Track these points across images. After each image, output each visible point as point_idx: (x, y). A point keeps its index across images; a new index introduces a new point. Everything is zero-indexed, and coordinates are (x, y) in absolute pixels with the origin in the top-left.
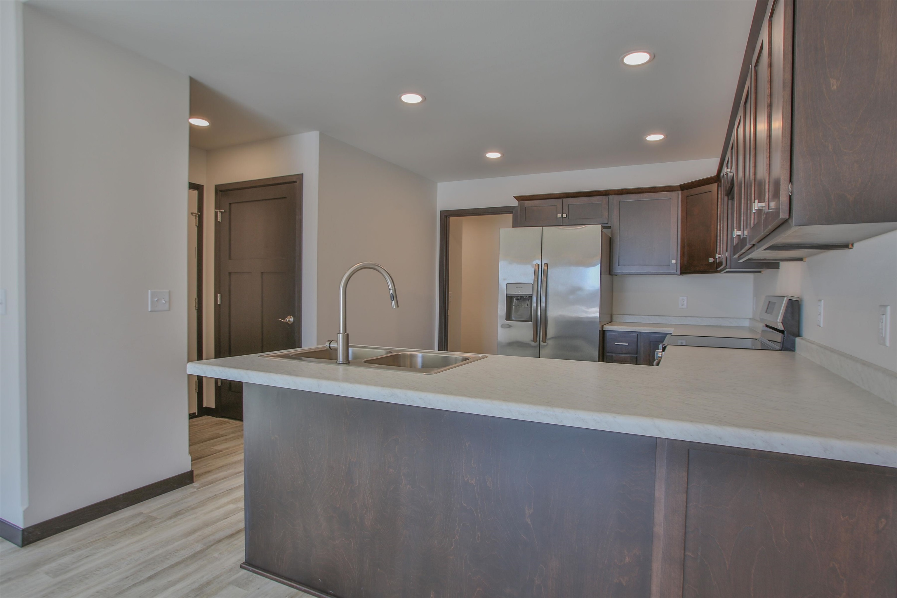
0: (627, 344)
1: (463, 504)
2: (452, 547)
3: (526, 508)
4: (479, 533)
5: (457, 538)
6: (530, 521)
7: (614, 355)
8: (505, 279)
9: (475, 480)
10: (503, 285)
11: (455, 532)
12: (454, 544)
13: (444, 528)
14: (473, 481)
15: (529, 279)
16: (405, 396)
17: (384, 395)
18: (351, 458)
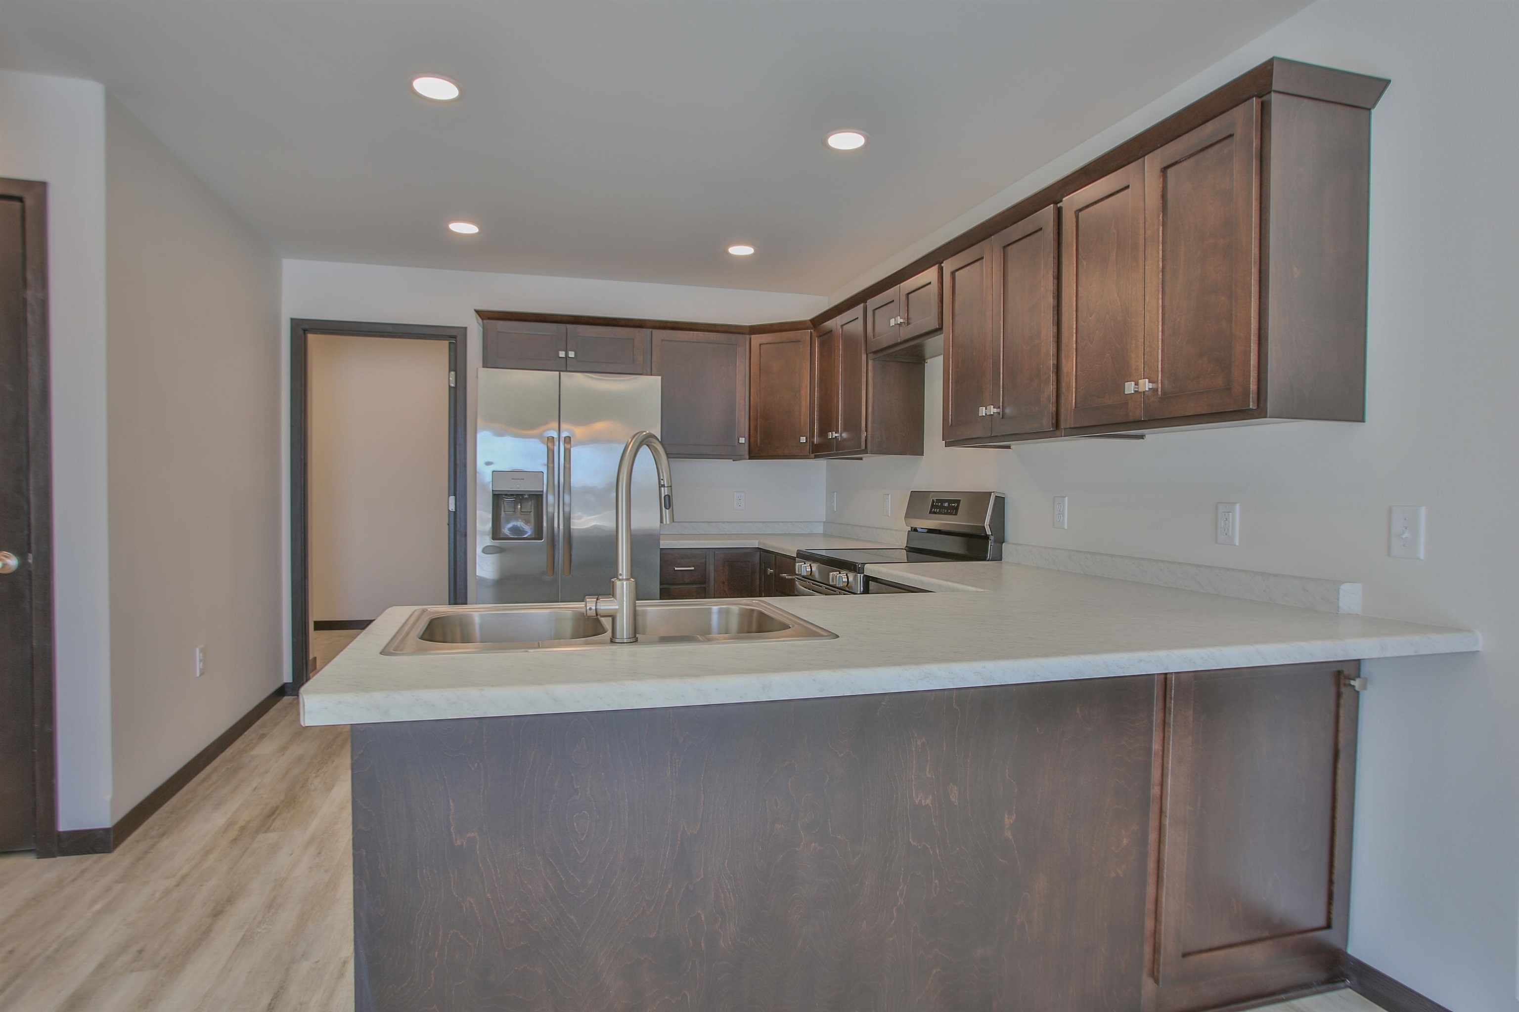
0: (693, 568)
1: (912, 843)
2: (893, 921)
3: (1006, 816)
4: (936, 881)
5: (901, 903)
6: (1010, 834)
7: (672, 587)
8: (488, 464)
9: (931, 798)
10: (485, 473)
11: (898, 894)
12: (895, 914)
13: (880, 895)
14: (928, 801)
15: (538, 464)
16: (950, 673)
17: (910, 680)
18: (686, 829)
